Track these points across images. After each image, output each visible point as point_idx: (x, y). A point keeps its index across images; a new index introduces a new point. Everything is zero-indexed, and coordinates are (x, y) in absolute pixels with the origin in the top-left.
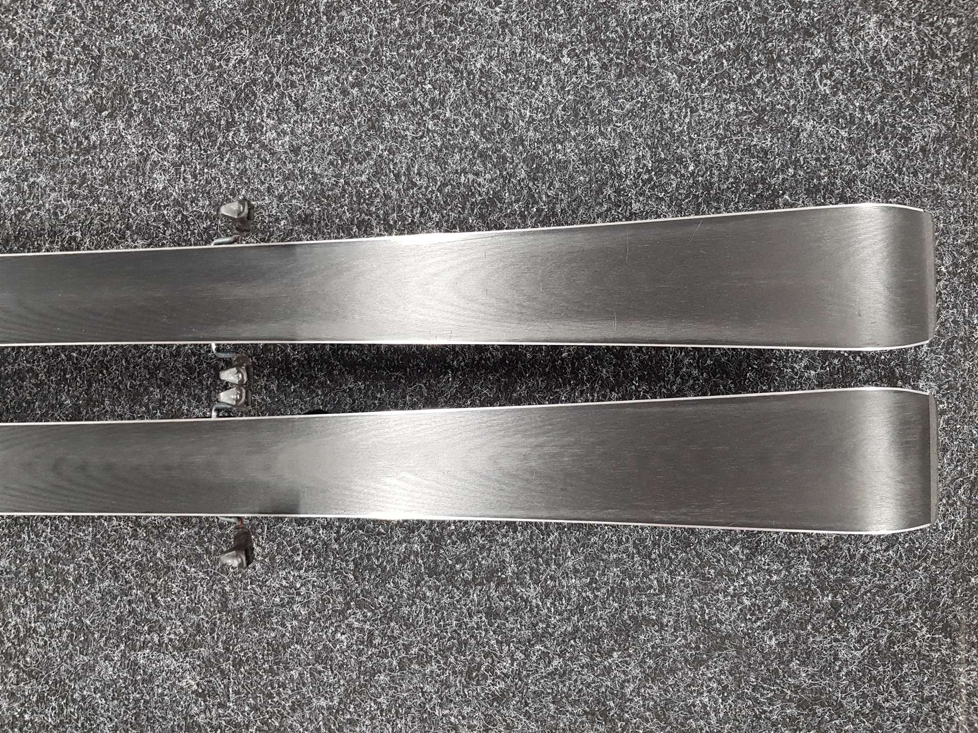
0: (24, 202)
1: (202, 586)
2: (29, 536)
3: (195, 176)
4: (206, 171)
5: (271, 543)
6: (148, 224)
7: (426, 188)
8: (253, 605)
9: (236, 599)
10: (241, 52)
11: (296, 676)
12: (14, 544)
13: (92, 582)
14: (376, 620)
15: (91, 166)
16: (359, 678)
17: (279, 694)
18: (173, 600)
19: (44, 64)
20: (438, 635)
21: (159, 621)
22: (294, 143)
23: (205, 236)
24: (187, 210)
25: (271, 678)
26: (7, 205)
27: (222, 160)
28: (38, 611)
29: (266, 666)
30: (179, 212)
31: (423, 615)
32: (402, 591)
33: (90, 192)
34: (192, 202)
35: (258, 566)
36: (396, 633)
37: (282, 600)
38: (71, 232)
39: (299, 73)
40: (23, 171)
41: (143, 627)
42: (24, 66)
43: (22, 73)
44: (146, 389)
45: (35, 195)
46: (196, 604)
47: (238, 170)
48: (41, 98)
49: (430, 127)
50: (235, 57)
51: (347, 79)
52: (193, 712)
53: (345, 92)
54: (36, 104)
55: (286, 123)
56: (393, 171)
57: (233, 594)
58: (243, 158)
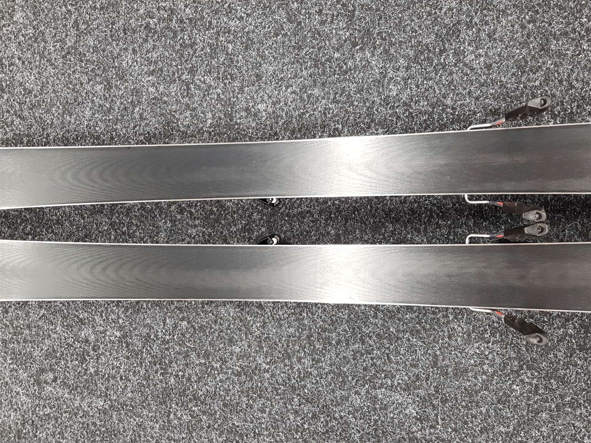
0: (304, 106)
1: (420, 350)
2: (307, 314)
3: (418, 86)
4: (425, 82)
5: (468, 325)
6: (385, 118)
7: (582, 89)
8: (455, 364)
9: (443, 360)
10: (450, 3)
11: (484, 411)
12: (297, 319)
13: (347, 344)
14: (541, 378)
15: (348, 82)
16: (528, 414)
17: (472, 422)
18: (401, 358)
19: (317, 17)
20: (586, 389)
21: (391, 371)
22: (487, 62)
23: (424, 125)
24: (412, 109)
25: (467, 411)
26: (293, 109)
27: (437, 75)
28: (312, 361)
29: (464, 403)
30: (406, 110)
31: (574, 376)
32: (560, 360)
33: (348, 99)
34: (416, 103)
35: (459, 339)
36: (554, 387)
37: (475, 361)
38: (335, 125)
39: (491, 16)
40: (304, 87)
41: (381, 375)
42: (303, 19)
43: (303, 24)
44: (383, 224)
45: (311, 102)
46: (416, 362)
47: (447, 81)
48: (315, 39)
49: (585, 47)
50: (446, 7)
51: (524, 18)
52: (413, 430)
53: (523, 27)
54: (312, 43)
55: (481, 49)
56: (557, 78)
57: (442, 356)
58: (451, 74)
